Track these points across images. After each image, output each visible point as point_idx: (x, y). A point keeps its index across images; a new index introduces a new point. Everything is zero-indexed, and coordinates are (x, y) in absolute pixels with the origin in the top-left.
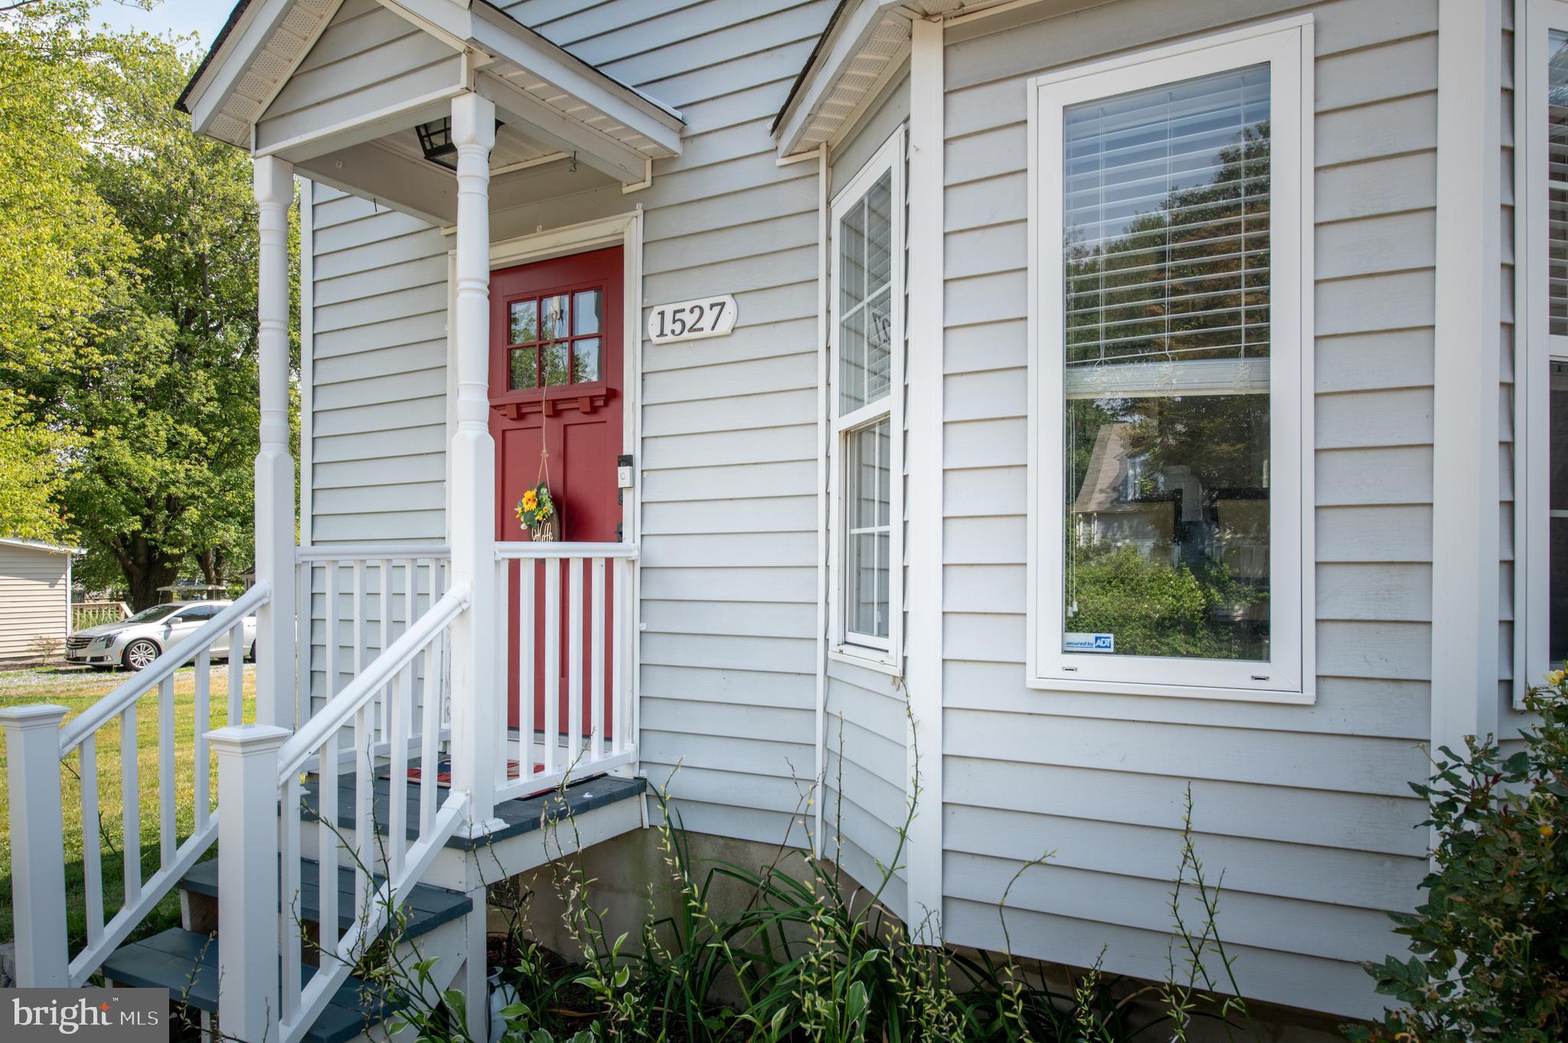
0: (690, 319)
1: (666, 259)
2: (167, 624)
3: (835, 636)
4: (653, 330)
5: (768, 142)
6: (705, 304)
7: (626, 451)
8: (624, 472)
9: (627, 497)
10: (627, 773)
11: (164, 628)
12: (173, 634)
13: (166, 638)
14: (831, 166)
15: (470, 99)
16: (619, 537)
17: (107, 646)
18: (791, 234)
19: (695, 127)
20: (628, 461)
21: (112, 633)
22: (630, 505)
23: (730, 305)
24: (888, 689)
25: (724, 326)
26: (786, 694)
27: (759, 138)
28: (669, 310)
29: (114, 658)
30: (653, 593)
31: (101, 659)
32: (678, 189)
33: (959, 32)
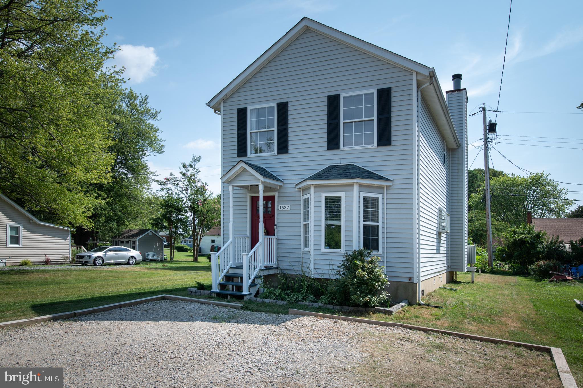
0: (284, 208)
1: (281, 199)
2: (105, 252)
3: (303, 248)
4: (279, 208)
5: (295, 187)
6: (286, 206)
7: (276, 224)
8: (275, 227)
9: (276, 230)
10: (275, 266)
11: (104, 254)
12: (107, 255)
13: (105, 256)
14: (302, 191)
15: (261, 185)
16: (274, 235)
17: (89, 258)
18: (297, 198)
19: (285, 183)
20: (276, 225)
21: (91, 254)
22: (276, 231)
23: (290, 206)
24: (308, 253)
25: (289, 209)
26: (297, 255)
27: (293, 186)
28: (281, 206)
29: (91, 262)
30: (280, 242)
31: (88, 262)
32: (282, 190)
33: (315, 186)
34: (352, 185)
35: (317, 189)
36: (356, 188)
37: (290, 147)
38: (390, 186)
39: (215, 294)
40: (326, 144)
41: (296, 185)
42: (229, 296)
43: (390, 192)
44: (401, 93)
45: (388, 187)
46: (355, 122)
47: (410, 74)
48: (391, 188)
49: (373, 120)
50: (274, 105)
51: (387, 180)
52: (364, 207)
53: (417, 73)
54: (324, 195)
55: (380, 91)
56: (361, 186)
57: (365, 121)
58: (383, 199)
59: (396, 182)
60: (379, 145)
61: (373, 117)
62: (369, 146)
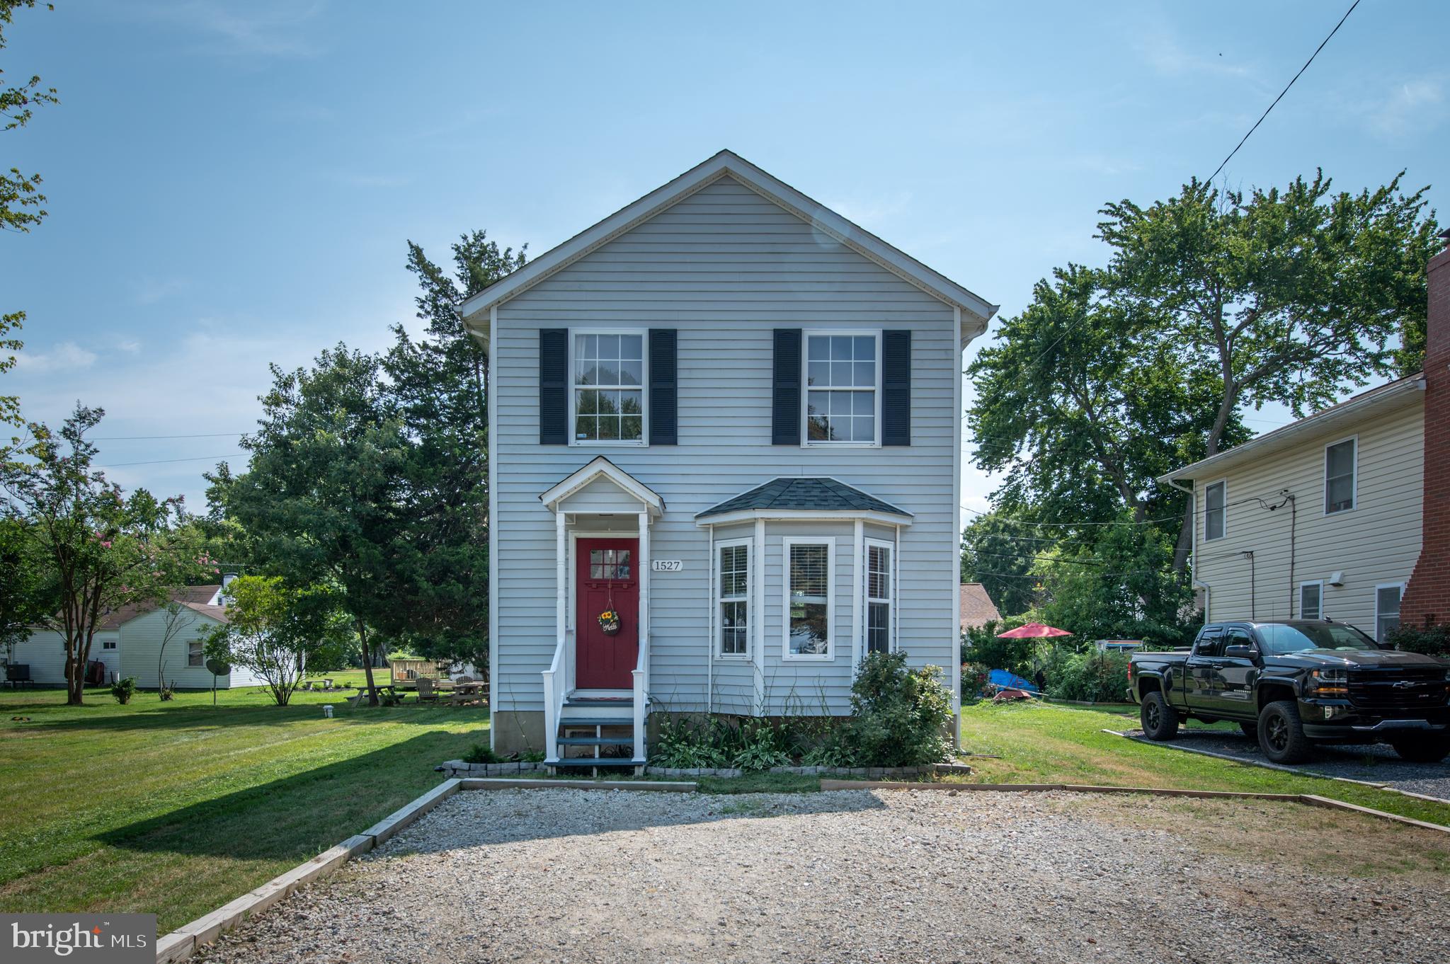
0: (668, 566)
1: (661, 547)
3: (718, 655)
4: (655, 567)
5: (693, 520)
6: (673, 562)
14: (715, 531)
15: (646, 515)
18: (701, 546)
19: (668, 510)
23: (681, 563)
24: (744, 664)
25: (679, 568)
26: (699, 671)
27: (690, 518)
28: (660, 562)
32: (661, 527)
33: (768, 522)
34: (851, 523)
35: (773, 529)
36: (859, 529)
37: (680, 432)
38: (907, 526)
39: (554, 769)
40: (769, 432)
41: (697, 517)
42: (595, 771)
43: (908, 537)
44: (930, 345)
45: (904, 528)
46: (833, 391)
47: (948, 309)
48: (909, 530)
49: (874, 391)
50: (643, 332)
51: (903, 513)
52: (871, 568)
53: (964, 310)
54: (789, 541)
55: (889, 336)
56: (867, 525)
57: (854, 391)
58: (895, 551)
59: (918, 518)
60: (885, 443)
61: (873, 385)
62: (866, 444)
